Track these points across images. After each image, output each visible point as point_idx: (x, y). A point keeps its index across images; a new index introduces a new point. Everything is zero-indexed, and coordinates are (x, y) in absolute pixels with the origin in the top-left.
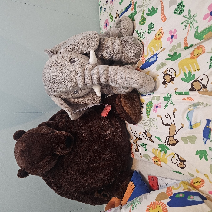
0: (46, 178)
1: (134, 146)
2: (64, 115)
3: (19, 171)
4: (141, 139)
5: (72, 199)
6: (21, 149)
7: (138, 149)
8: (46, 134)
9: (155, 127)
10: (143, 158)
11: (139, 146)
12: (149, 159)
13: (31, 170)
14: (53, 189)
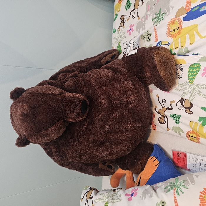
0: (46, 147)
1: (157, 116)
2: (69, 75)
3: (18, 139)
4: (172, 109)
5: (74, 170)
6: (22, 112)
7: (164, 121)
8: (54, 95)
9: (200, 95)
10: (171, 131)
11: (165, 117)
12: (181, 132)
13: (35, 139)
14: (54, 159)
